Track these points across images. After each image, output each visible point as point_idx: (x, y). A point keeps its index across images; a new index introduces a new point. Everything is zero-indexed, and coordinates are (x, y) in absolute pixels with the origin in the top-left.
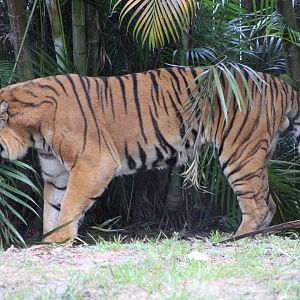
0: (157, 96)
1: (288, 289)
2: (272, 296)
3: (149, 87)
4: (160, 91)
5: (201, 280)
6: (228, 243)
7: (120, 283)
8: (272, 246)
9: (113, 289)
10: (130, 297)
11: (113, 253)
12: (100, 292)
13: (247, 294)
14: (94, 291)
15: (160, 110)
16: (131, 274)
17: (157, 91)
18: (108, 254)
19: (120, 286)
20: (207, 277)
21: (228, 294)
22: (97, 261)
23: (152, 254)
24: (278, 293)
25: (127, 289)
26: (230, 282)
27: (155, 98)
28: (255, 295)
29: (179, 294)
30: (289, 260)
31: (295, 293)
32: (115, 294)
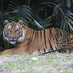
0: (51, 35)
1: (63, 69)
2: (58, 71)
3: (49, 33)
4: (52, 34)
5: (36, 66)
6: (44, 55)
7: (12, 67)
8: (57, 55)
9: (10, 69)
10: (15, 71)
11: (9, 58)
12: (6, 70)
13: (51, 70)
14: (4, 69)
15: (52, 39)
16: (15, 64)
17: (51, 34)
18: (7, 58)
19: (12, 68)
20: (38, 65)
21: (45, 70)
22: (4, 60)
23: (21, 58)
24: (60, 70)
25: (14, 69)
26: (45, 66)
27: (50, 36)
28: (53, 70)
29: (30, 70)
30: (62, 60)
31: (65, 70)
32: (10, 70)
